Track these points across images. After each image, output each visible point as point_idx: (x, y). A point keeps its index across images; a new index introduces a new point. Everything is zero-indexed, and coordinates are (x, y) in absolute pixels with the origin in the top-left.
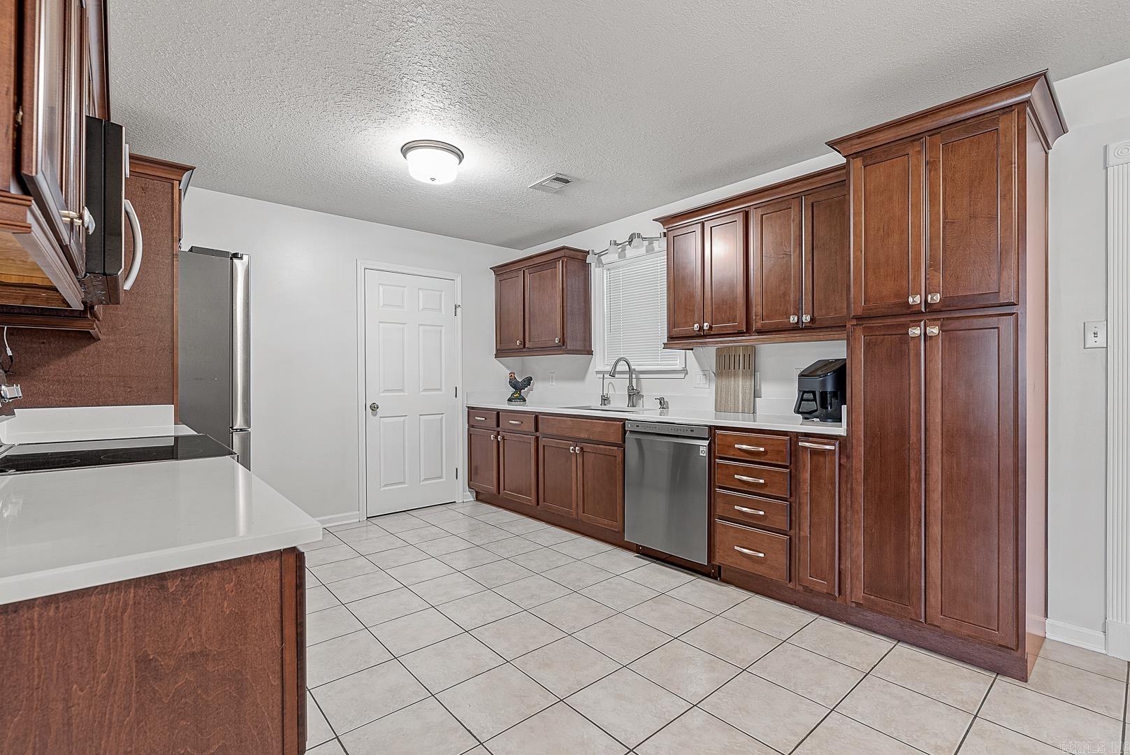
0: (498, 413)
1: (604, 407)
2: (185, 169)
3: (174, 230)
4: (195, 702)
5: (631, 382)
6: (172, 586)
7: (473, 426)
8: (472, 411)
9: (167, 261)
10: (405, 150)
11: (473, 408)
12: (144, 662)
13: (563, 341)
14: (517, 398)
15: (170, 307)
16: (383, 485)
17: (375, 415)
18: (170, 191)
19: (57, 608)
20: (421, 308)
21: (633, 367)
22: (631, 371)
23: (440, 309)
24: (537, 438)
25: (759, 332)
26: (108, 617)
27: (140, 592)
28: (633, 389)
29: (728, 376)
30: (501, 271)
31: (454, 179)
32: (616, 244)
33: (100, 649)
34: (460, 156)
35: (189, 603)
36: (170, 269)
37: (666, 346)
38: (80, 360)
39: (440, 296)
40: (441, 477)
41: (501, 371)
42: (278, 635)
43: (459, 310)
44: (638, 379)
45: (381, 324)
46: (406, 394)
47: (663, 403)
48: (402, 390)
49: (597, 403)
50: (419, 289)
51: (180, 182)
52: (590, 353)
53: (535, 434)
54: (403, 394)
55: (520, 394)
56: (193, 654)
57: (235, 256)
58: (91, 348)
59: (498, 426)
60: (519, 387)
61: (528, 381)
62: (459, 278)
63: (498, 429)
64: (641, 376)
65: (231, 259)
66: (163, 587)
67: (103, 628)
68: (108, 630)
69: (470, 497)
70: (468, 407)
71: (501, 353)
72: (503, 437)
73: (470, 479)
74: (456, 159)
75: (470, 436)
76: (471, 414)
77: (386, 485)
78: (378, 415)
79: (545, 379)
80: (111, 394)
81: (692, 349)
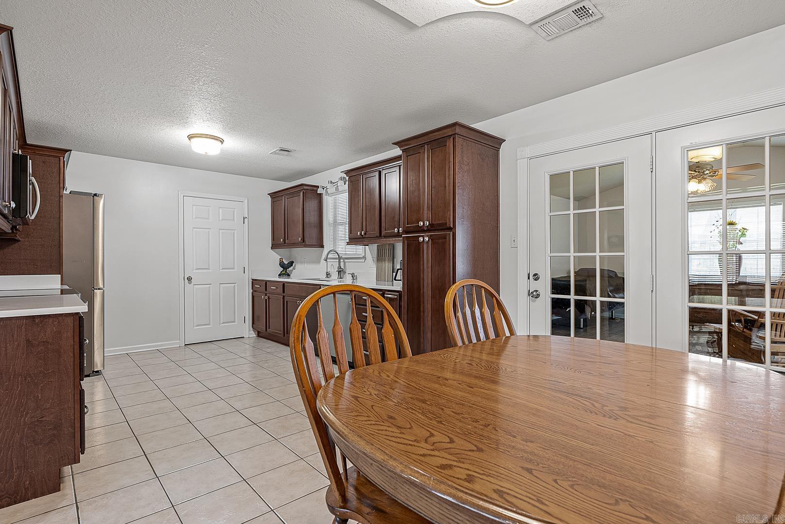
0: (266, 283)
1: (327, 279)
2: (67, 151)
3: (61, 183)
4: (44, 355)
5: (339, 264)
6: (37, 321)
7: (256, 291)
8: (254, 282)
9: (57, 199)
10: (190, 137)
11: (256, 280)
12: (28, 341)
13: (303, 240)
14: (284, 274)
15: (58, 223)
16: (195, 325)
17: (190, 283)
18: (59, 162)
19: (3, 322)
20: (221, 219)
21: (341, 255)
22: (340, 258)
23: (234, 220)
24: (284, 296)
25: (385, 237)
26: (17, 327)
27: (27, 321)
28: (340, 268)
29: (382, 261)
30: (275, 196)
31: (219, 152)
32: (331, 182)
33: (15, 335)
34: (222, 141)
35: (42, 326)
36: (58, 203)
37: (348, 244)
38: (10, 251)
39: (234, 212)
40: (234, 322)
41: (275, 257)
42: (72, 340)
43: (246, 220)
44: (344, 262)
45: (194, 229)
46: (211, 271)
47: (353, 275)
48: (208, 269)
49: (324, 277)
50: (219, 208)
51: (64, 158)
52: (322, 246)
53: (283, 294)
54: (209, 271)
55: (286, 272)
56: (44, 342)
57: (95, 195)
58: (16, 245)
59: (266, 290)
60: (286, 267)
61: (291, 263)
62: (246, 201)
63: (266, 292)
64: (346, 261)
65: (93, 197)
66: (34, 321)
67: (16, 329)
68: (17, 330)
69: (253, 335)
70: (252, 279)
71: (274, 246)
72: (269, 297)
73: (253, 323)
74: (220, 143)
75: (253, 297)
76: (254, 283)
77: (197, 326)
78: (192, 284)
79: (302, 263)
80: (26, 269)
81: (368, 245)
